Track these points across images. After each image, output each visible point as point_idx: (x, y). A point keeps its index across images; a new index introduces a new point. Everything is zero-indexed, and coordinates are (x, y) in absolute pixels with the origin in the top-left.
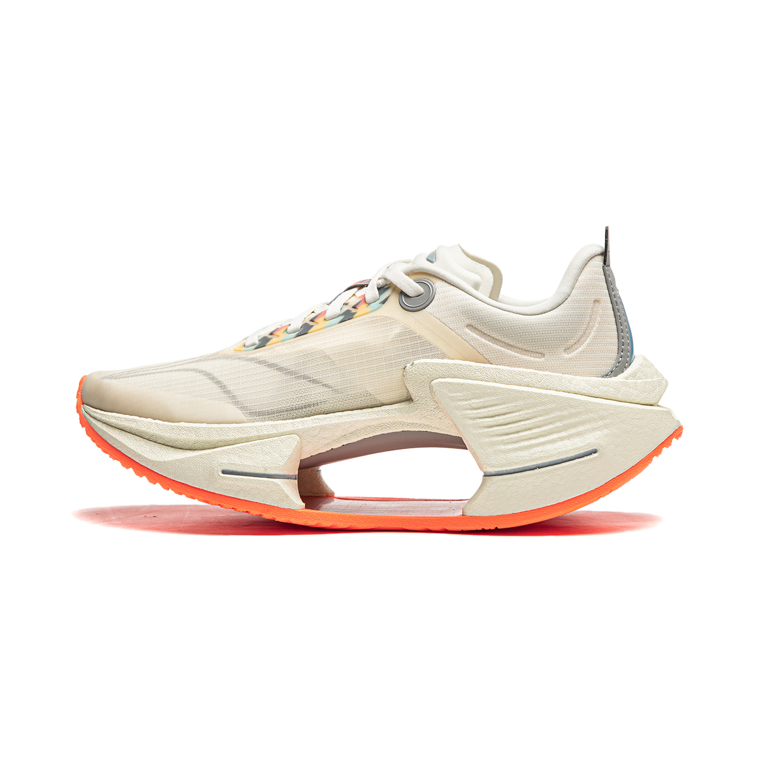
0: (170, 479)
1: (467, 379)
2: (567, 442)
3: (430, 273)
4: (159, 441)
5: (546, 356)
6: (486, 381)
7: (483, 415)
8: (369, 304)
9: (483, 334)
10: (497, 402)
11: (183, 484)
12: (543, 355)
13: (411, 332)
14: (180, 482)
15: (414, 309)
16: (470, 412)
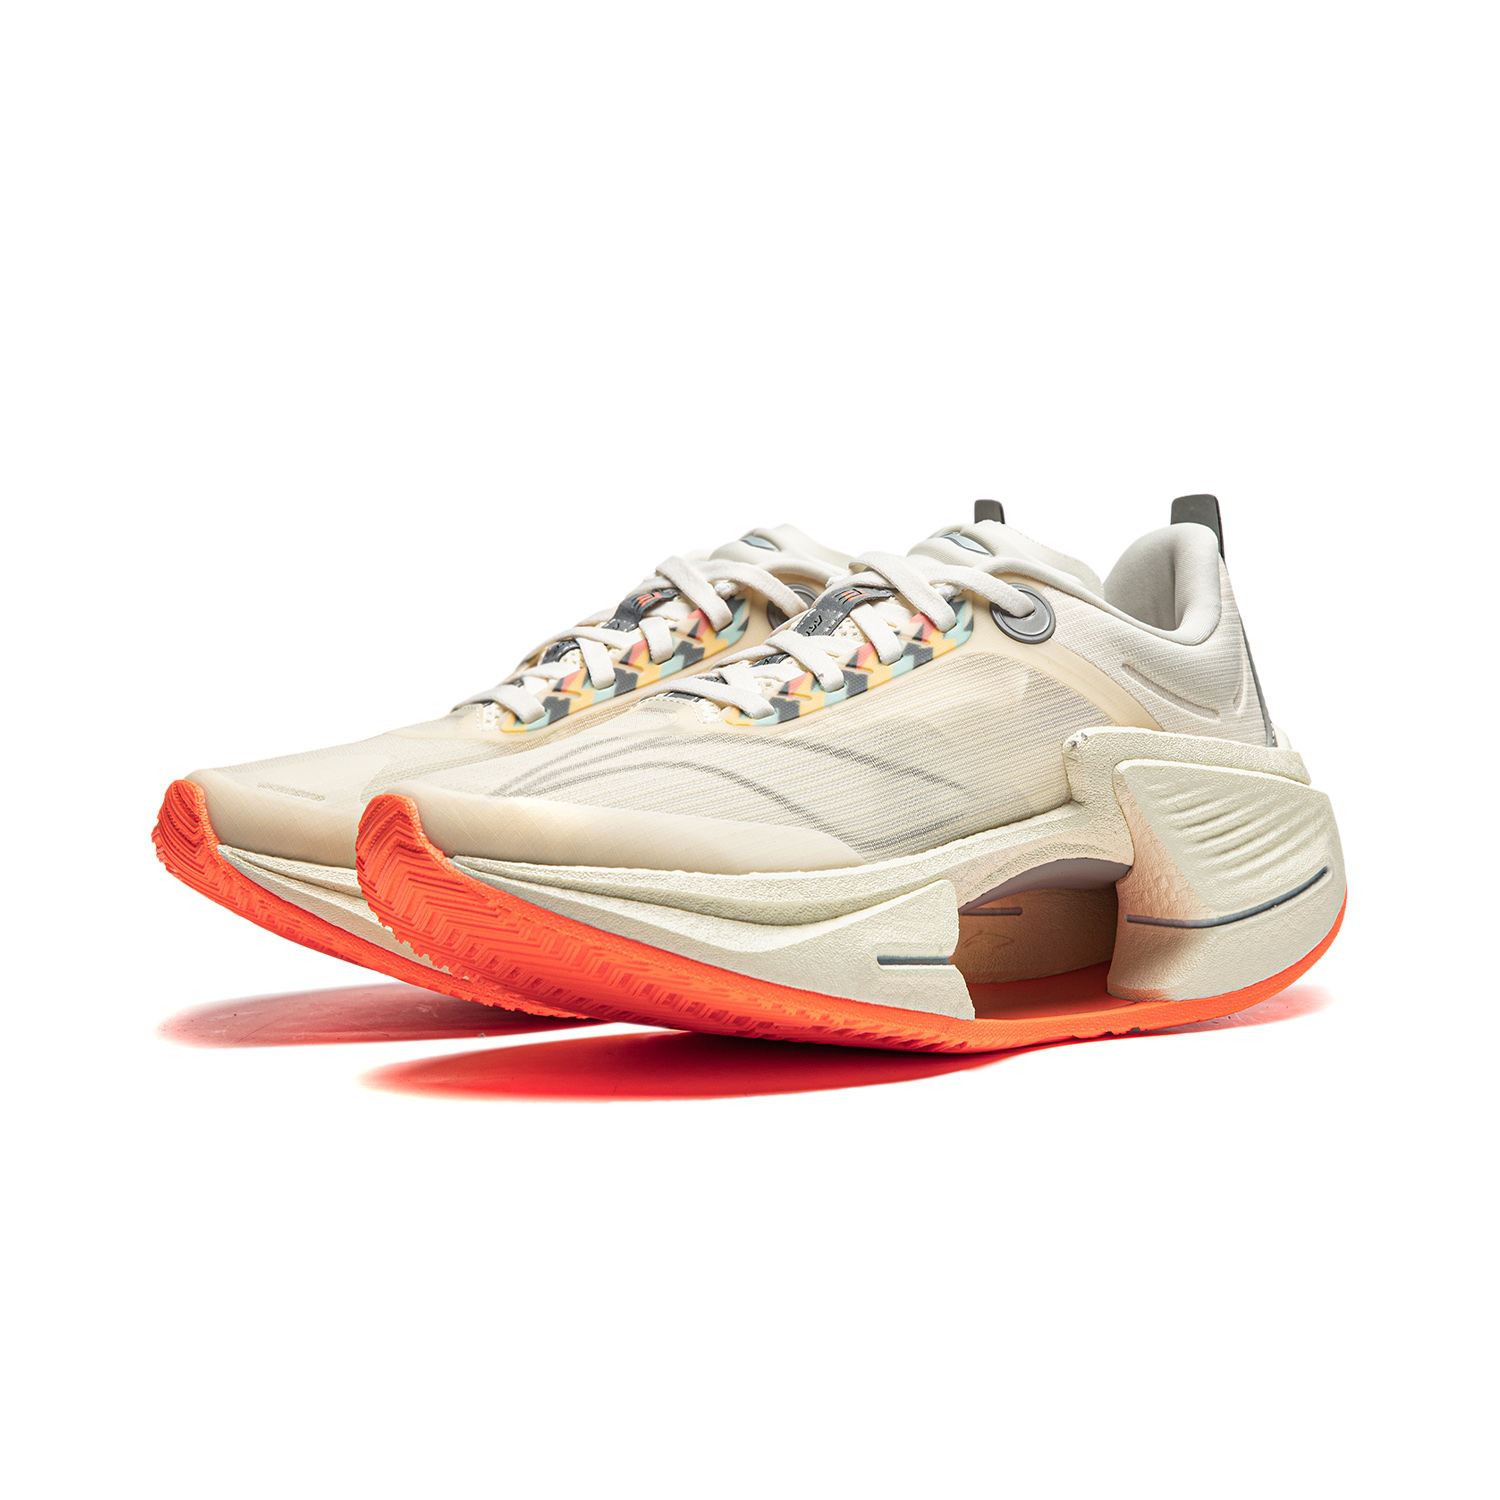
0: (781, 986)
1: (1159, 759)
2: (1298, 858)
3: (1027, 573)
4: (727, 914)
5: (1221, 715)
6: (1181, 761)
7: (1195, 820)
8: (945, 632)
9: (1147, 680)
10: (1209, 797)
11: (809, 992)
12: (1215, 712)
13: (1048, 681)
14: (800, 991)
15: (1035, 638)
16: (1177, 816)
